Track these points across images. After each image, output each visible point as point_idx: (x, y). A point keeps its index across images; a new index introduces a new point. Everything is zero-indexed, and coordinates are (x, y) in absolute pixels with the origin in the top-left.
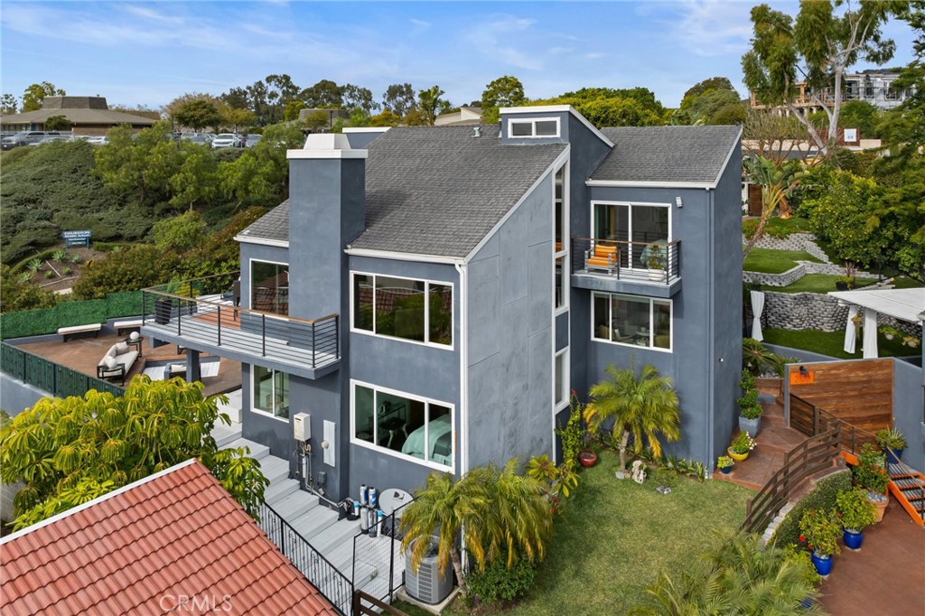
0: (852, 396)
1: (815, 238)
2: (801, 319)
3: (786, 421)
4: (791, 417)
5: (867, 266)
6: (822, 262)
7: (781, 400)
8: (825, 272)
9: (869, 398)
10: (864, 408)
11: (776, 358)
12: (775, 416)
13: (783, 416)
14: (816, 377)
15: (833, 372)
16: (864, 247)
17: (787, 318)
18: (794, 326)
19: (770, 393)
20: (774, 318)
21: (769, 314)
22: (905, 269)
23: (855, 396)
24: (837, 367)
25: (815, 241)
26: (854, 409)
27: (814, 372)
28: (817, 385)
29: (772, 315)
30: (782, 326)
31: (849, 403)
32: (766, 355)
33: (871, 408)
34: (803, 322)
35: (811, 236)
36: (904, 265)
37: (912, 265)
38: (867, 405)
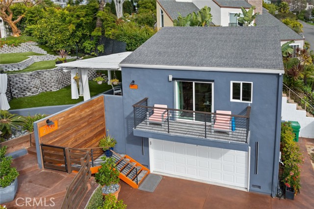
0: (84, 127)
1: (37, 44)
2: (36, 88)
3: (40, 166)
4: (44, 162)
5: (70, 53)
6: (44, 55)
7: (32, 150)
8: (46, 59)
9: (93, 123)
10: (91, 131)
11: (23, 119)
12: (29, 166)
13: (37, 163)
14: (59, 124)
15: (70, 116)
16: (67, 43)
17: (27, 89)
18: (33, 93)
19: (22, 147)
20: (17, 91)
21: (13, 90)
22: (88, 52)
23: (86, 126)
24: (73, 111)
25: (37, 45)
26: (86, 134)
27: (58, 120)
28: (61, 129)
29: (15, 89)
30: (24, 95)
31: (82, 132)
32: (14, 120)
33: (95, 129)
34: (38, 89)
35: (34, 43)
36: (87, 50)
37: (92, 49)
38: (92, 128)
